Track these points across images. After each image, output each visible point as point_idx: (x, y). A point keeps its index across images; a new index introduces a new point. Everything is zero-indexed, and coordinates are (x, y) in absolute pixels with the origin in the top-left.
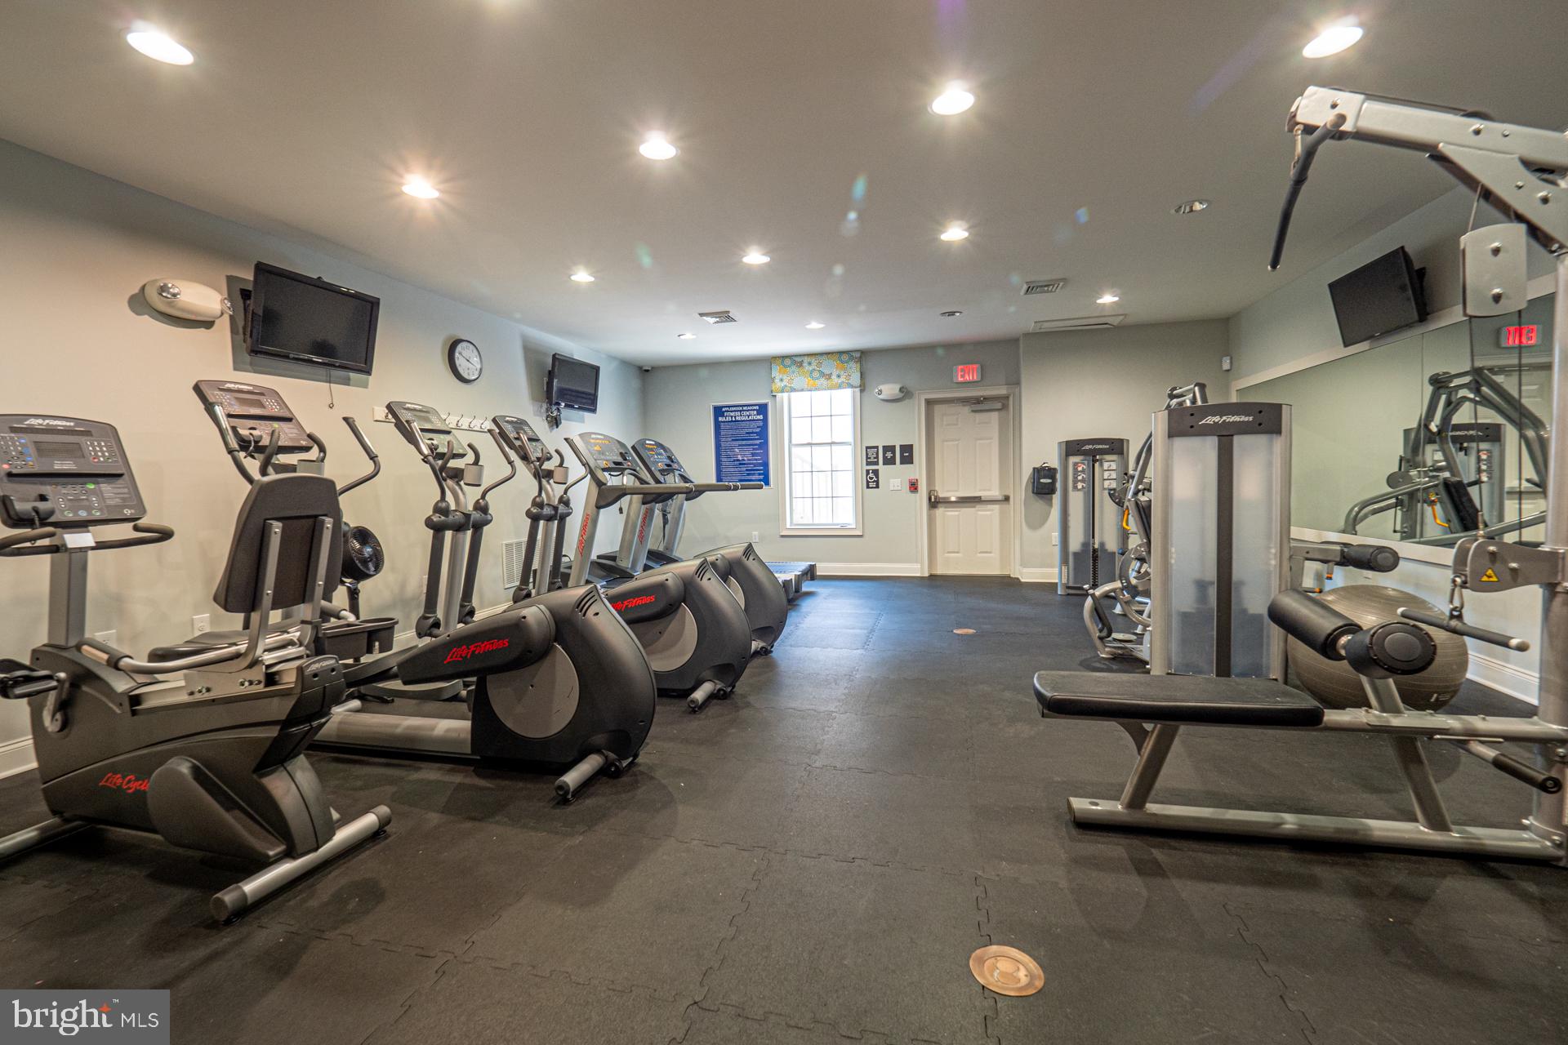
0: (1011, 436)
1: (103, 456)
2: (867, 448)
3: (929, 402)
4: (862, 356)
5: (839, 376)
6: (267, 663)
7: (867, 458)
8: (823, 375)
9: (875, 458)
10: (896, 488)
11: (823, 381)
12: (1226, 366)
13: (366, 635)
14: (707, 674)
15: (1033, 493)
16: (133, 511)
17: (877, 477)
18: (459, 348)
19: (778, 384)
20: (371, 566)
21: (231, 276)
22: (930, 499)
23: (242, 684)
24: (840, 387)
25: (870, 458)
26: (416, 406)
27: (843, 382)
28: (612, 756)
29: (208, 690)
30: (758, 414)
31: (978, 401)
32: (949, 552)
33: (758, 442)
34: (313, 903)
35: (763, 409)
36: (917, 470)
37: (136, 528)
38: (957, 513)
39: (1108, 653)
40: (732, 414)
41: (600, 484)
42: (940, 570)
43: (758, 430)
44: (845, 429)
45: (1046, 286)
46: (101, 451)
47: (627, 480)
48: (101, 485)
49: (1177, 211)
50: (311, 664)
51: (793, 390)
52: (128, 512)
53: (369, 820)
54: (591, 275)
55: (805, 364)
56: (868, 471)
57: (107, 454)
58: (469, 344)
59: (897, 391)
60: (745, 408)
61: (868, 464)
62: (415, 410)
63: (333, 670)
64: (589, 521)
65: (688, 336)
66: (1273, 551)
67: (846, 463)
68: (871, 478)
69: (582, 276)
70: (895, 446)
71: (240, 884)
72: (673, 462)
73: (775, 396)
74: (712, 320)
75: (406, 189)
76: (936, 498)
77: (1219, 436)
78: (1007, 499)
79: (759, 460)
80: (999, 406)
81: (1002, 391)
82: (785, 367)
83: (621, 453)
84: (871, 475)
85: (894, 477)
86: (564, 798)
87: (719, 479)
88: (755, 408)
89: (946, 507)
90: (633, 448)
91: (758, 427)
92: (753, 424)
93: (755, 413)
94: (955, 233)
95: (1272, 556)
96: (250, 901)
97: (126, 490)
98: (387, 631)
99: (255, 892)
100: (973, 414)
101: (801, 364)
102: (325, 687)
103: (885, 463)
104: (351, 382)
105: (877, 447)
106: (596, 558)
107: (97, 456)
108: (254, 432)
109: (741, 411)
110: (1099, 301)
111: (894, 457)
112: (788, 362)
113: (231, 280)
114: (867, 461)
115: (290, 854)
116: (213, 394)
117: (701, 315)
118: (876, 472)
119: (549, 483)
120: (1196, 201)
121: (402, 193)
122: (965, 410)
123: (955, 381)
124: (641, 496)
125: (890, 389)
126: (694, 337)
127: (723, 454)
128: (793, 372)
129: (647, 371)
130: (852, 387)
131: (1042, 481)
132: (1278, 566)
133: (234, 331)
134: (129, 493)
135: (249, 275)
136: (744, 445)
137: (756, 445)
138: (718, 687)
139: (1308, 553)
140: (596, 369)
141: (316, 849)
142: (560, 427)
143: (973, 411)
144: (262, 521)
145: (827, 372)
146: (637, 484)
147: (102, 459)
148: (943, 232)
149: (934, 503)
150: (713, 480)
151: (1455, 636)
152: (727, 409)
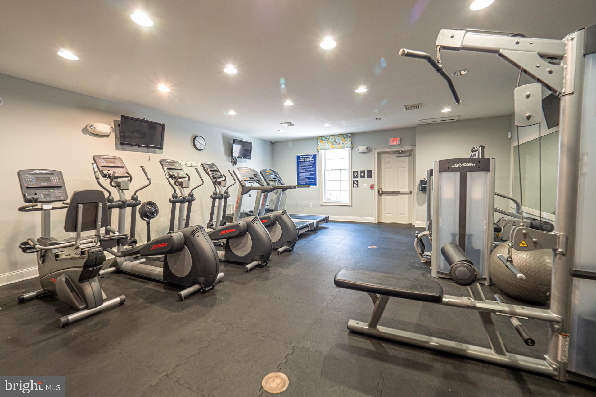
0: (412, 167)
1: (57, 181)
2: (354, 171)
3: (379, 153)
4: (352, 135)
5: (343, 144)
6: (81, 248)
7: (354, 175)
8: (337, 143)
9: (357, 175)
10: (365, 187)
11: (336, 146)
12: (509, 136)
13: (116, 240)
14: (257, 257)
15: (420, 190)
16: (64, 198)
17: (358, 183)
18: (197, 139)
19: (320, 147)
20: (155, 214)
21: (115, 120)
22: (379, 192)
23: (75, 254)
24: (343, 148)
25: (355, 175)
26: (170, 161)
27: (344, 146)
28: (203, 286)
29: (69, 255)
30: (313, 158)
31: (399, 152)
32: (387, 214)
33: (313, 169)
34: (89, 324)
35: (314, 157)
36: (374, 180)
37: (63, 203)
38: (390, 198)
39: (423, 260)
40: (303, 159)
41: (242, 186)
42: (383, 221)
43: (313, 165)
44: (345, 164)
45: (413, 107)
46: (56, 179)
47: (256, 185)
48: (55, 190)
49: (454, 75)
50: (92, 249)
51: (325, 149)
52: (62, 198)
53: (117, 300)
54: (235, 112)
55: (330, 139)
56: (354, 181)
57: (58, 180)
58: (201, 137)
59: (365, 149)
60: (308, 156)
61: (354, 178)
62: (170, 162)
63: (100, 251)
64: (239, 199)
65: (282, 131)
66: (485, 222)
67: (346, 177)
68: (355, 183)
69: (232, 113)
70: (365, 171)
71: (68, 316)
72: (277, 177)
73: (319, 152)
74: (286, 125)
75: (158, 89)
76: (382, 191)
77: (460, 172)
78: (411, 192)
79: (313, 176)
80: (408, 154)
81: (409, 148)
82: (323, 140)
83: (254, 175)
84: (355, 182)
85: (364, 183)
86: (181, 299)
87: (298, 183)
88: (312, 156)
89: (385, 195)
90: (260, 172)
91: (313, 163)
92: (311, 162)
93: (312, 158)
94: (362, 90)
95: (484, 225)
96: (70, 321)
97: (62, 191)
98: (125, 239)
99: (72, 319)
100: (397, 158)
101: (328, 139)
102: (96, 257)
103: (361, 178)
104: (157, 152)
105: (358, 171)
106: (248, 212)
107: (55, 181)
108: (109, 172)
109: (306, 157)
110: (442, 111)
111: (364, 175)
112: (323, 138)
113: (115, 121)
114: (354, 177)
115: (87, 308)
116: (98, 160)
117: (281, 123)
118: (357, 181)
119: (220, 186)
120: (462, 70)
121: (158, 90)
122: (394, 156)
123: (389, 144)
124: (261, 191)
125: (362, 148)
126: (284, 131)
127: (300, 173)
128: (326, 142)
129: (274, 143)
130: (347, 147)
131: (423, 186)
132: (487, 229)
133: (116, 138)
134: (63, 192)
135: (119, 119)
136: (307, 170)
137: (312, 170)
138: (260, 263)
139: (514, 223)
140: (251, 144)
141: (96, 307)
142: (236, 165)
143: (397, 157)
144: (76, 204)
145: (338, 142)
146: (260, 186)
147: (56, 182)
148: (356, 89)
149: (381, 193)
150: (296, 184)
151: (507, 268)
152: (302, 157)
